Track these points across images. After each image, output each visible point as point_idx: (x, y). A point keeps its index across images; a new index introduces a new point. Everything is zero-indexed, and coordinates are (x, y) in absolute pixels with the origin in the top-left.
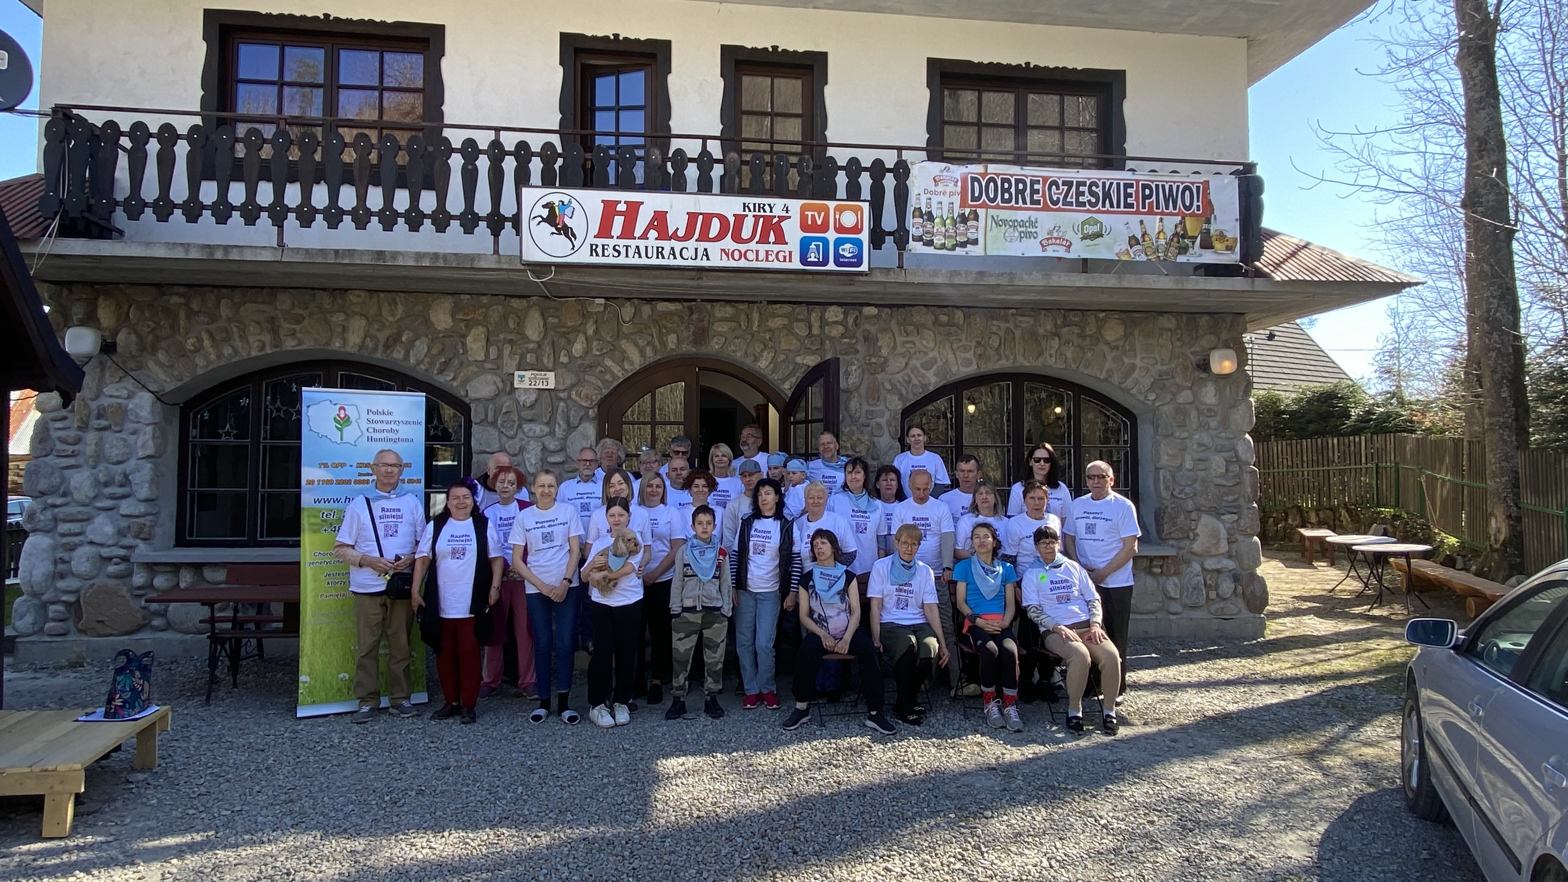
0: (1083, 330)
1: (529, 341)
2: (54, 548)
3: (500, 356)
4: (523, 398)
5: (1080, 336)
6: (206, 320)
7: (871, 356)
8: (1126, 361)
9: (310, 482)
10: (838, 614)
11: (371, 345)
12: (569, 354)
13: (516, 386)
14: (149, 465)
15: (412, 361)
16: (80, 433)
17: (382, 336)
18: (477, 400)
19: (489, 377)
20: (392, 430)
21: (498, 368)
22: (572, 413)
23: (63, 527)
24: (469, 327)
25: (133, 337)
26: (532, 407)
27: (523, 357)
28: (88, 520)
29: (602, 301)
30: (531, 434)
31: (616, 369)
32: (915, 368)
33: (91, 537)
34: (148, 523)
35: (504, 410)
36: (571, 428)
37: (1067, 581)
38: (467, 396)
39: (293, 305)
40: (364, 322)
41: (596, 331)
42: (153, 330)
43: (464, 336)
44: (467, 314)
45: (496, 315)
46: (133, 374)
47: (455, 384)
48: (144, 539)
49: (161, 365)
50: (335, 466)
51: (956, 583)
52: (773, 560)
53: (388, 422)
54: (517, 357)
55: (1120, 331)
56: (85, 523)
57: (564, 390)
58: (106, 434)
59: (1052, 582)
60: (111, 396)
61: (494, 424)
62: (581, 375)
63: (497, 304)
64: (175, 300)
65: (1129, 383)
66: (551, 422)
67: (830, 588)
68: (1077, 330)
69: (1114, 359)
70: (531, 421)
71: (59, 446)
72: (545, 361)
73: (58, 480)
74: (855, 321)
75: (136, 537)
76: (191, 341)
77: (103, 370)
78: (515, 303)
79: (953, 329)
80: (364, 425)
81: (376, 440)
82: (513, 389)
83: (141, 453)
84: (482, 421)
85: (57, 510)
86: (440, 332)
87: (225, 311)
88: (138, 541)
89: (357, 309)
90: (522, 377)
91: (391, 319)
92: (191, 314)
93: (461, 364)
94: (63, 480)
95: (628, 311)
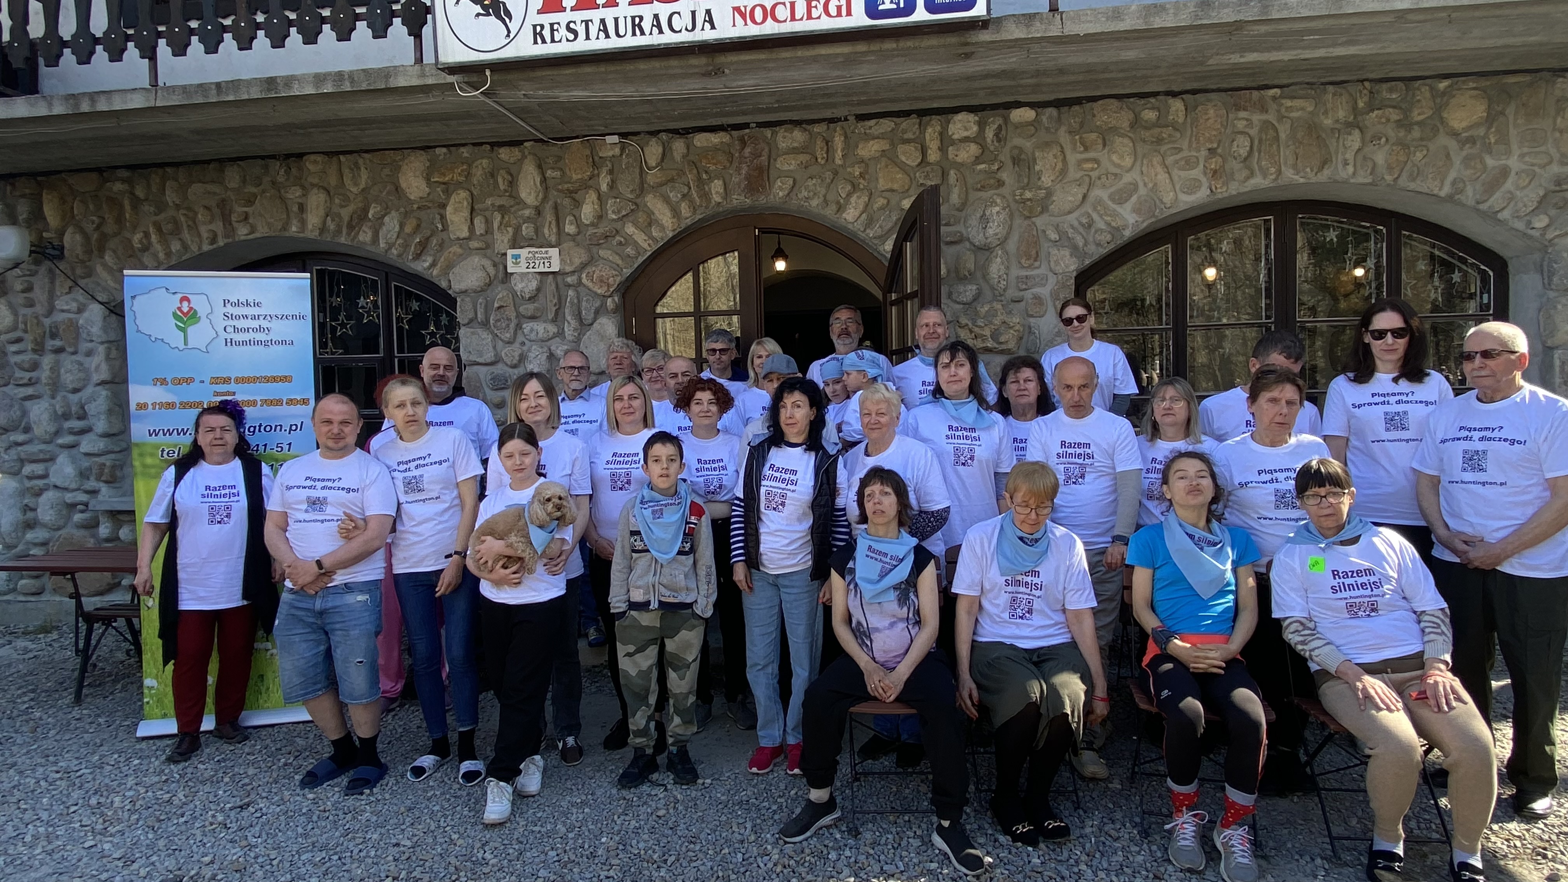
0: (1406, 112)
1: (526, 206)
2: (22, 493)
3: (489, 231)
4: (519, 287)
5: (1399, 124)
6: (152, 209)
7: (1023, 188)
8: (1490, 162)
9: (142, 406)
10: (892, 625)
11: (331, 226)
12: (577, 220)
13: (509, 271)
14: (104, 393)
15: (382, 245)
16: (37, 357)
17: (346, 213)
18: (464, 292)
19: (476, 260)
20: (260, 329)
21: (488, 247)
22: (584, 304)
23: (28, 469)
24: (448, 193)
25: (78, 237)
26: (532, 299)
27: (517, 229)
28: (52, 459)
29: (615, 139)
30: (533, 336)
31: (640, 238)
32: (1099, 202)
33: (53, 479)
34: (108, 463)
35: (496, 305)
36: (584, 326)
37: (1369, 572)
38: (450, 288)
39: (244, 181)
40: (322, 196)
41: (612, 186)
42: (98, 228)
43: (444, 206)
44: (444, 175)
45: (480, 172)
46: (82, 282)
47: (435, 272)
48: (106, 482)
49: (110, 270)
50: (178, 382)
51: (1131, 568)
52: (799, 520)
53: (254, 318)
54: (510, 229)
55: (1480, 110)
56: (49, 464)
57: (573, 272)
58: (63, 356)
59: (1335, 574)
60: (63, 311)
61: (485, 324)
62: (595, 249)
63: (482, 158)
64: (118, 187)
65: (1496, 200)
66: (558, 318)
67: (883, 575)
68: (1395, 115)
69: (1467, 161)
70: (533, 318)
71: (19, 374)
72: (546, 231)
73: (18, 413)
74: (997, 135)
75: (98, 479)
76: (137, 238)
77: (52, 282)
78: (504, 153)
79: (1166, 133)
80: (220, 323)
81: (237, 344)
82: (507, 276)
83: (96, 378)
84: (471, 321)
85: (20, 448)
86: (411, 202)
87: (171, 197)
88: (102, 484)
89: (316, 181)
90: (517, 257)
91: (354, 190)
92: (136, 203)
93: (441, 245)
94: (25, 413)
95: (653, 151)
